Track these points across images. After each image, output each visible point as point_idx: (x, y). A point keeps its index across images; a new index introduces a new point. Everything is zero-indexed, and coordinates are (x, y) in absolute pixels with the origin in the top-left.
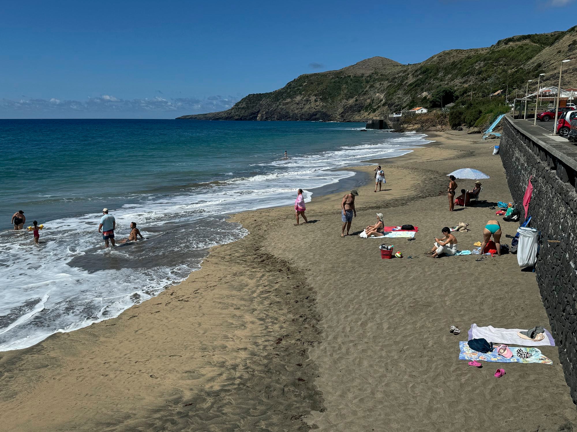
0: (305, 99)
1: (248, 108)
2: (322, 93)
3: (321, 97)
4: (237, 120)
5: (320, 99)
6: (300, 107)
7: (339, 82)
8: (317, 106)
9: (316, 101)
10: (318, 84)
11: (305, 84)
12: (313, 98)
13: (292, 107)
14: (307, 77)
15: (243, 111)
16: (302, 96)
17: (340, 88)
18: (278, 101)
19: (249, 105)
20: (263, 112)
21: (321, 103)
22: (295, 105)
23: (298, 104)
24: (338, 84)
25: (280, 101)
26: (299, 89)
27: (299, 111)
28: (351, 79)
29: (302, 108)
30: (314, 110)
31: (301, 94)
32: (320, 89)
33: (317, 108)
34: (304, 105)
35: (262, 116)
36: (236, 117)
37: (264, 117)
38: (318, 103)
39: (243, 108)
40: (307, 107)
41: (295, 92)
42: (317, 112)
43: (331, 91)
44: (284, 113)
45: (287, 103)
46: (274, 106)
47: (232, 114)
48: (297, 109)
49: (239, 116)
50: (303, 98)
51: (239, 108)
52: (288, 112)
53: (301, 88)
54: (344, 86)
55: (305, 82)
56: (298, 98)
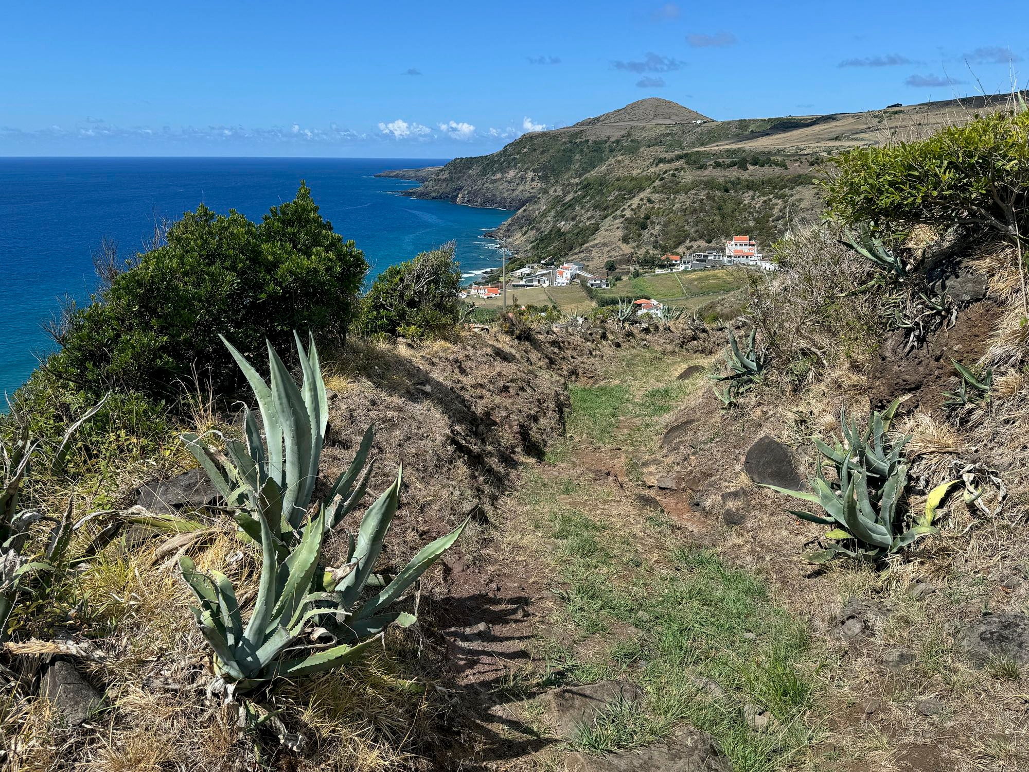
0: (519, 175)
1: (451, 180)
2: (543, 168)
3: (540, 174)
4: (433, 198)
5: (539, 177)
6: (512, 188)
7: (571, 150)
8: (533, 188)
9: (533, 180)
10: (543, 152)
11: (525, 150)
12: (530, 175)
13: (501, 187)
14: (531, 138)
15: (444, 185)
16: (517, 171)
17: (570, 160)
18: (485, 175)
19: (454, 175)
20: (465, 190)
21: (539, 184)
22: (506, 185)
23: (509, 183)
24: (569, 154)
25: (488, 176)
26: (515, 159)
27: (510, 194)
28: (588, 146)
29: (514, 190)
30: (528, 194)
31: (515, 166)
32: (542, 160)
33: (531, 191)
34: (518, 184)
35: (463, 197)
36: (434, 194)
37: (466, 199)
38: (535, 184)
39: (444, 180)
40: (521, 188)
41: (509, 163)
42: (531, 197)
43: (556, 165)
44: (489, 195)
45: (496, 181)
46: (479, 183)
47: (429, 188)
48: (507, 191)
49: (438, 192)
50: (518, 173)
51: (439, 180)
52: (494, 195)
53: (518, 157)
54: (577, 157)
55: (525, 147)
56: (511, 173)
